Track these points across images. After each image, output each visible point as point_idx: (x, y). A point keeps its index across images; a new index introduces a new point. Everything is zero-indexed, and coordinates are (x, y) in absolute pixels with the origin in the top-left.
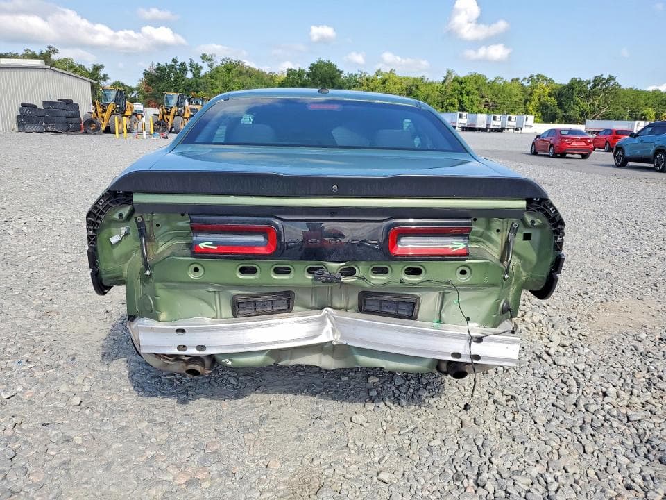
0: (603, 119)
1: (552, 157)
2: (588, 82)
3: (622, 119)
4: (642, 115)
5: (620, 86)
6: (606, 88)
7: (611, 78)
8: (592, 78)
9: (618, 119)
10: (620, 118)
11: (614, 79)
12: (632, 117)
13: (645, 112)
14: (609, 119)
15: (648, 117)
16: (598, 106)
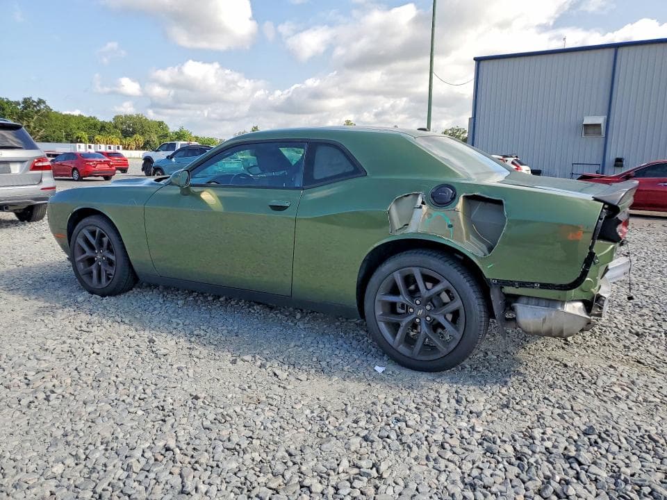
0: (43, 141)
1: (77, 181)
2: (18, 103)
3: (61, 141)
4: (78, 138)
5: (51, 110)
6: (39, 111)
7: (40, 102)
8: (21, 100)
9: (58, 141)
10: (59, 141)
11: (44, 102)
12: (68, 140)
13: (80, 135)
14: (48, 141)
15: (83, 140)
16: (34, 128)
